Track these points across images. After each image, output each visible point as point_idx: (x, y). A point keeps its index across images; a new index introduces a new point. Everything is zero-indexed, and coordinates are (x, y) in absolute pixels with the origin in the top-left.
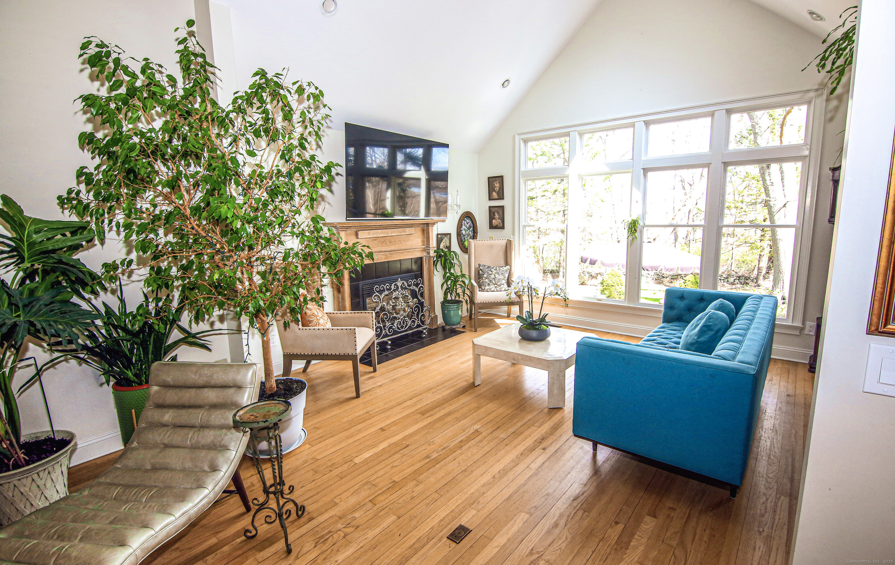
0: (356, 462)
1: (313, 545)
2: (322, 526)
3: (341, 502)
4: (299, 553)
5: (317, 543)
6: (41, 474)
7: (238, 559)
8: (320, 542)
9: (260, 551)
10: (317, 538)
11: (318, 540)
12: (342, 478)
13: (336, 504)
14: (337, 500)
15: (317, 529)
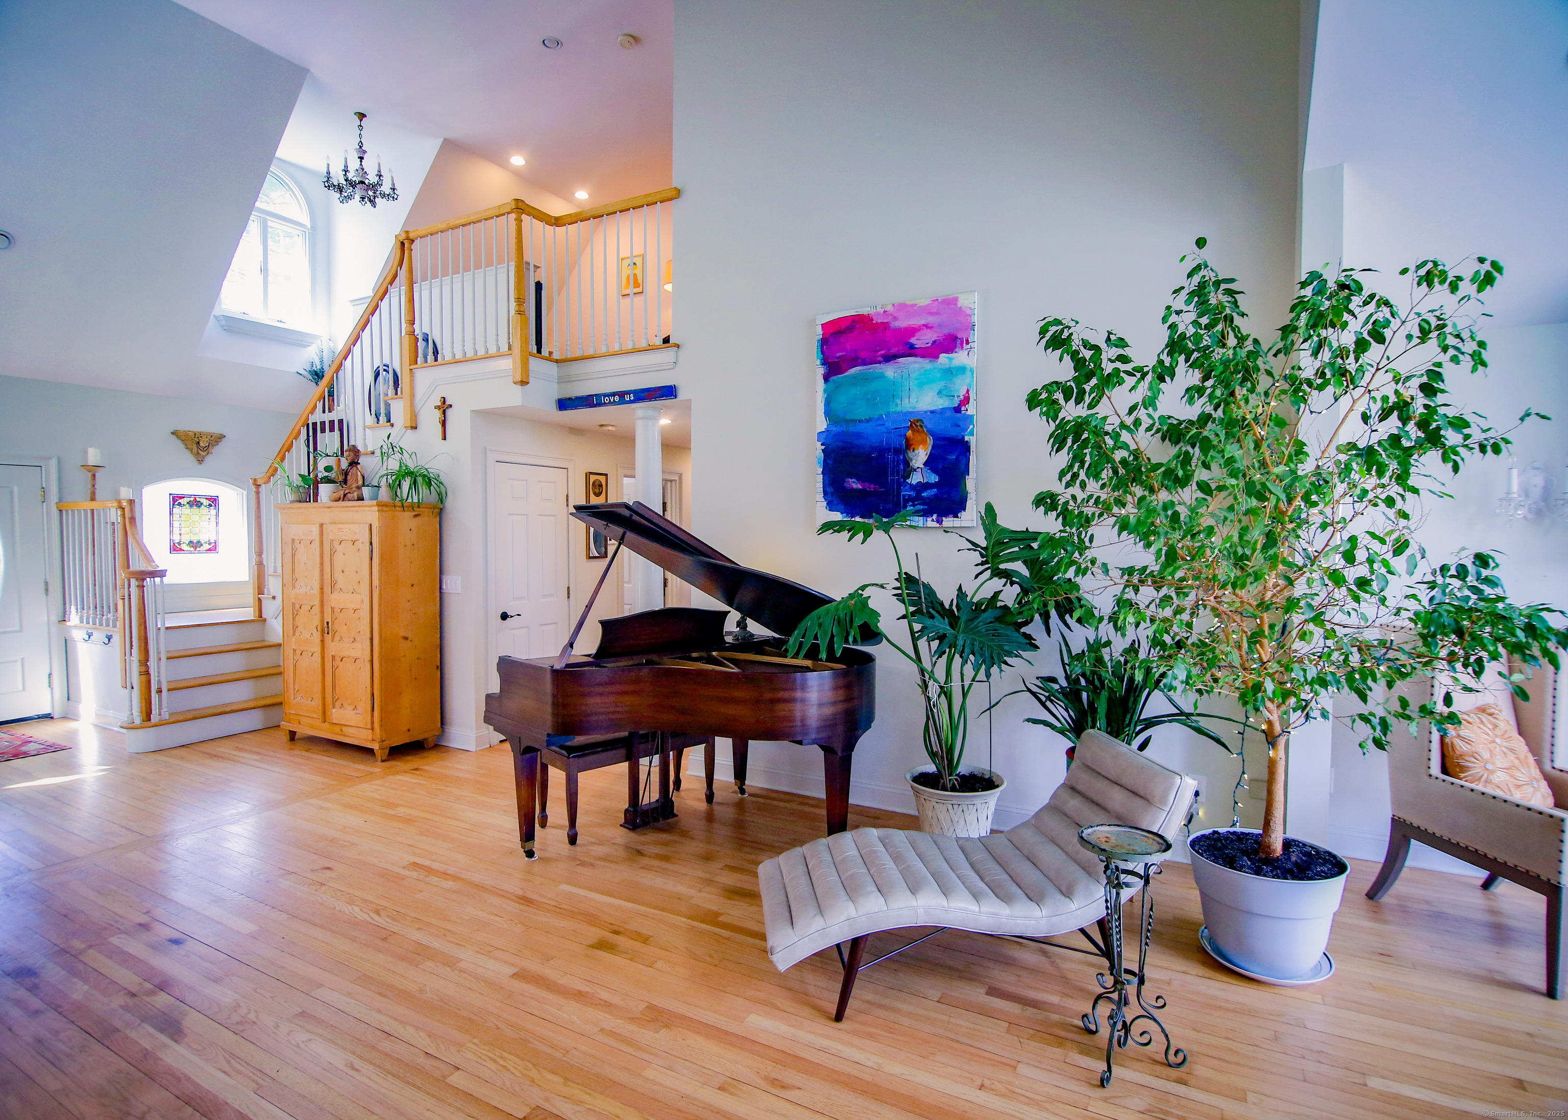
0: (1369, 1083)
1: (1142, 1109)
2: (1184, 1102)
3: (1255, 1104)
4: (1114, 1097)
5: (1149, 1111)
6: (956, 807)
7: (1051, 1038)
8: (1154, 1115)
9: (1081, 1052)
10: (1157, 1108)
11: (1156, 1110)
12: (1305, 1081)
13: (1245, 1101)
14: (1251, 1097)
15: (1172, 1098)
